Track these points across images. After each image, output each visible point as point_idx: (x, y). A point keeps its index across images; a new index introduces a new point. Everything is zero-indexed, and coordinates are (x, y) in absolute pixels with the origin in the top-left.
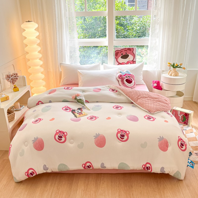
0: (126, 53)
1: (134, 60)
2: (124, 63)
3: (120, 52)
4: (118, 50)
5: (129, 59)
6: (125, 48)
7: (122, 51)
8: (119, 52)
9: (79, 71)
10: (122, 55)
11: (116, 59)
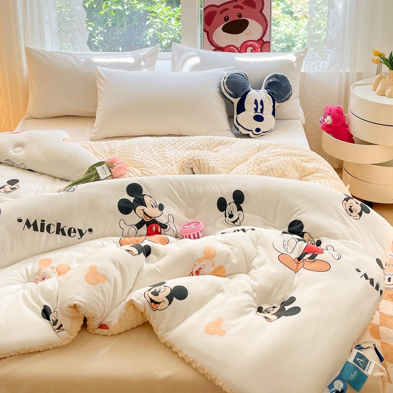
2: (231, 47)
4: (214, 6)
11: (207, 33)
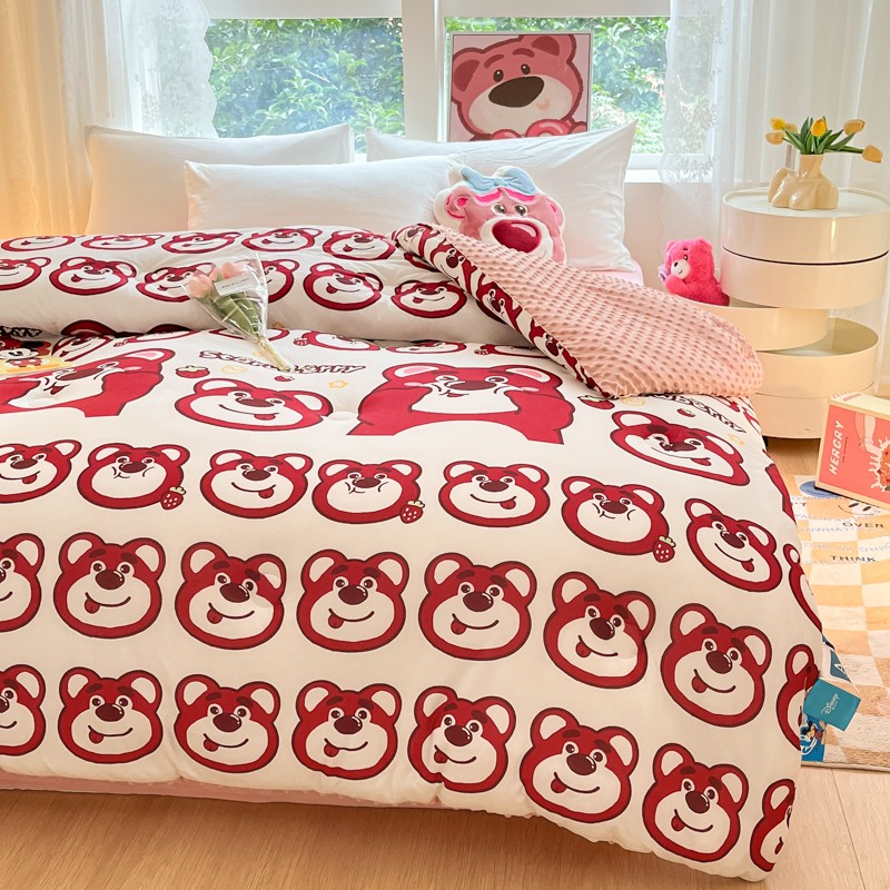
0: (527, 70)
1: (577, 117)
3: (488, 64)
4: (474, 50)
5: (545, 106)
6: (521, 36)
7: (501, 57)
8: (474, 64)
9: (194, 166)
10: (498, 77)
11: (459, 104)
